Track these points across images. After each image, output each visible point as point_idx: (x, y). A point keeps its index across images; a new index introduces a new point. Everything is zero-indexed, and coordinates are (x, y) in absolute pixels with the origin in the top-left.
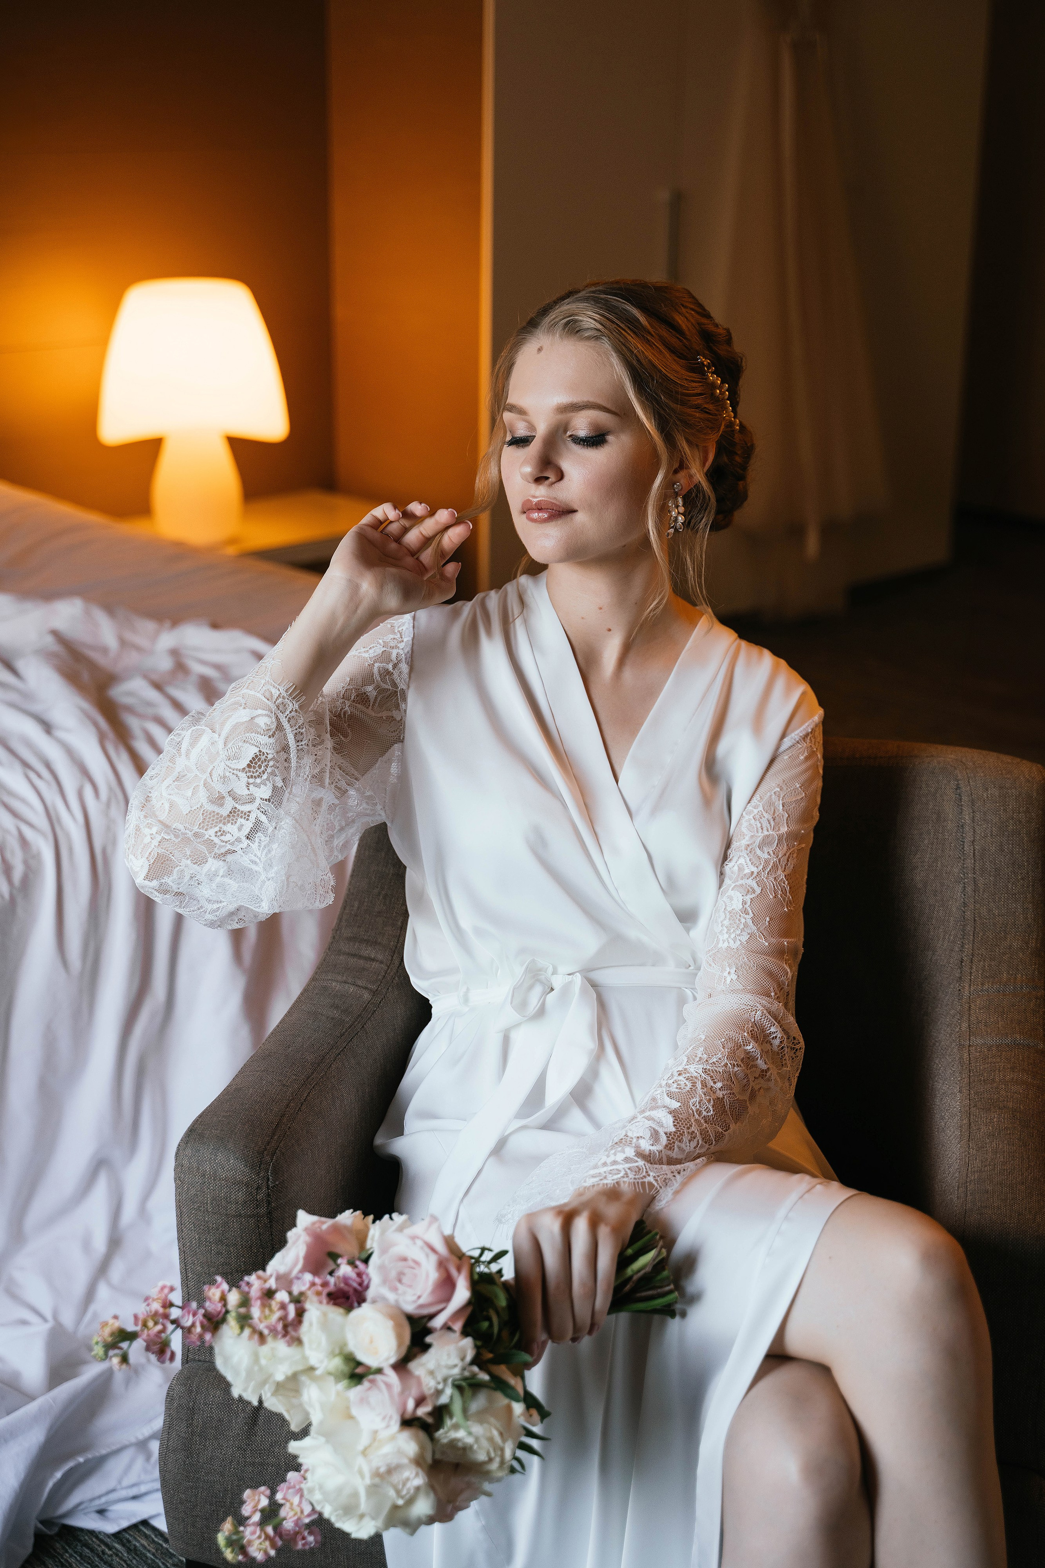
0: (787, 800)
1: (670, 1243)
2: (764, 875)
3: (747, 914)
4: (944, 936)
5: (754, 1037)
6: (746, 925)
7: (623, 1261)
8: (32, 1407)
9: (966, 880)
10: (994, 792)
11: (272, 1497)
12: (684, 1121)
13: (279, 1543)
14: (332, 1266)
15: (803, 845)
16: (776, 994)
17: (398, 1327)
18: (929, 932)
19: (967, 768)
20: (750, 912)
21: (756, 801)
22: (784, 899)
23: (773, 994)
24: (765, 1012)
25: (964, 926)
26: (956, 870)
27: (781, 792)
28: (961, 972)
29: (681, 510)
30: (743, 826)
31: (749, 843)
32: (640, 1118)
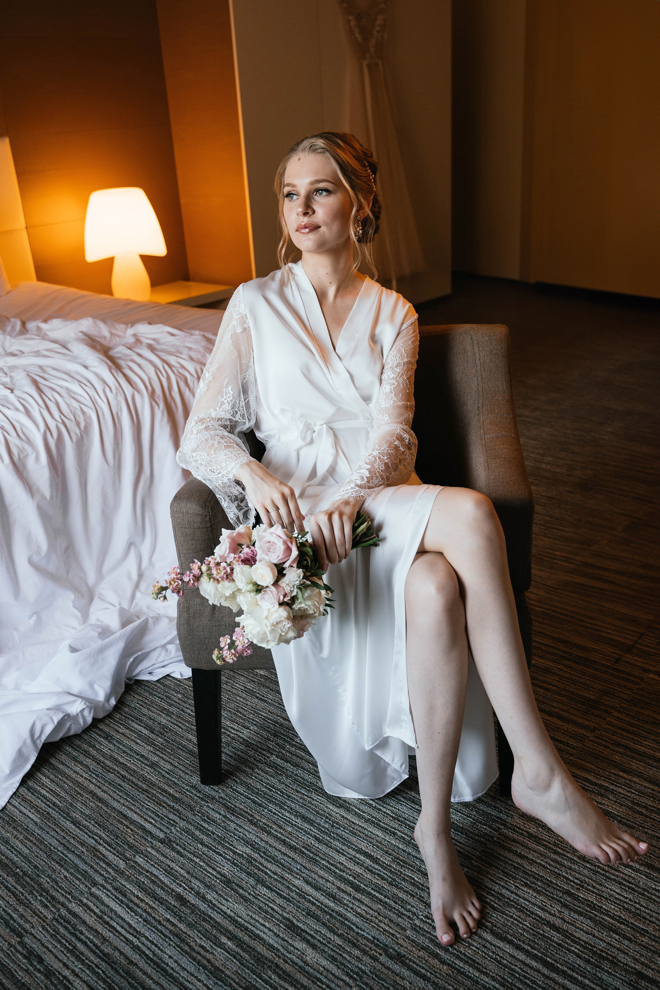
0: (406, 349)
1: (372, 520)
2: (398, 378)
3: (393, 393)
4: (471, 398)
5: (398, 439)
6: (392, 397)
7: (354, 529)
8: (116, 635)
9: (478, 375)
10: (487, 338)
11: (231, 639)
12: (373, 472)
13: (237, 655)
14: (241, 549)
15: (413, 367)
17: (272, 569)
21: (393, 349)
22: (407, 387)
23: (404, 423)
24: (401, 430)
25: (479, 393)
26: (473, 372)
27: (403, 346)
28: (479, 411)
29: (361, 228)
30: (389, 360)
31: (391, 366)
32: (355, 473)
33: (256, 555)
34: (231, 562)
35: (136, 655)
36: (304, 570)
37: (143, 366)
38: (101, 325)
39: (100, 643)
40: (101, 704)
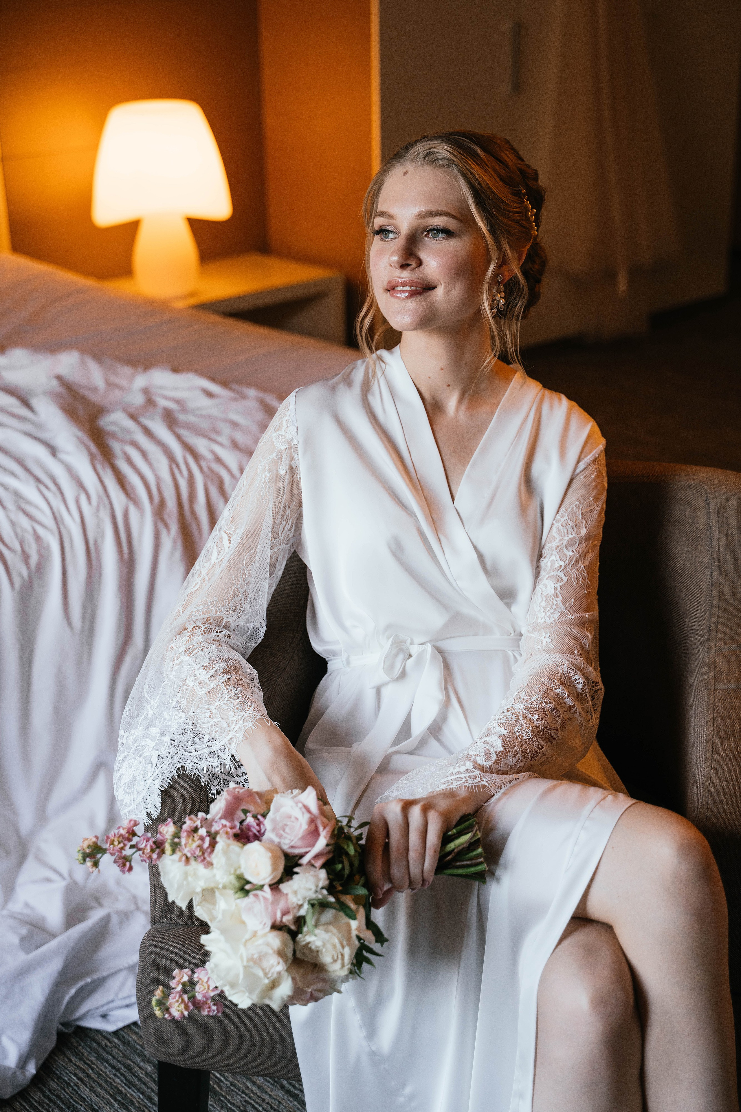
0: (584, 510)
2: (569, 568)
3: (558, 597)
4: (698, 608)
5: (562, 682)
6: (557, 605)
8: (53, 944)
9: (713, 567)
10: (733, 502)
12: (510, 743)
13: (191, 1007)
14: (241, 817)
15: (596, 542)
16: (578, 652)
17: (276, 860)
18: (686, 604)
19: (714, 485)
20: (560, 596)
21: (563, 512)
22: (584, 584)
23: (576, 652)
24: (570, 665)
25: (712, 601)
26: (706, 560)
27: (580, 505)
28: (709, 635)
29: (503, 295)
30: (553, 531)
31: (558, 544)
32: (479, 742)
33: (263, 834)
34: (217, 833)
35: (81, 983)
36: (331, 877)
37: (150, 456)
38: (92, 365)
39: (22, 958)
40: (9, 1074)
